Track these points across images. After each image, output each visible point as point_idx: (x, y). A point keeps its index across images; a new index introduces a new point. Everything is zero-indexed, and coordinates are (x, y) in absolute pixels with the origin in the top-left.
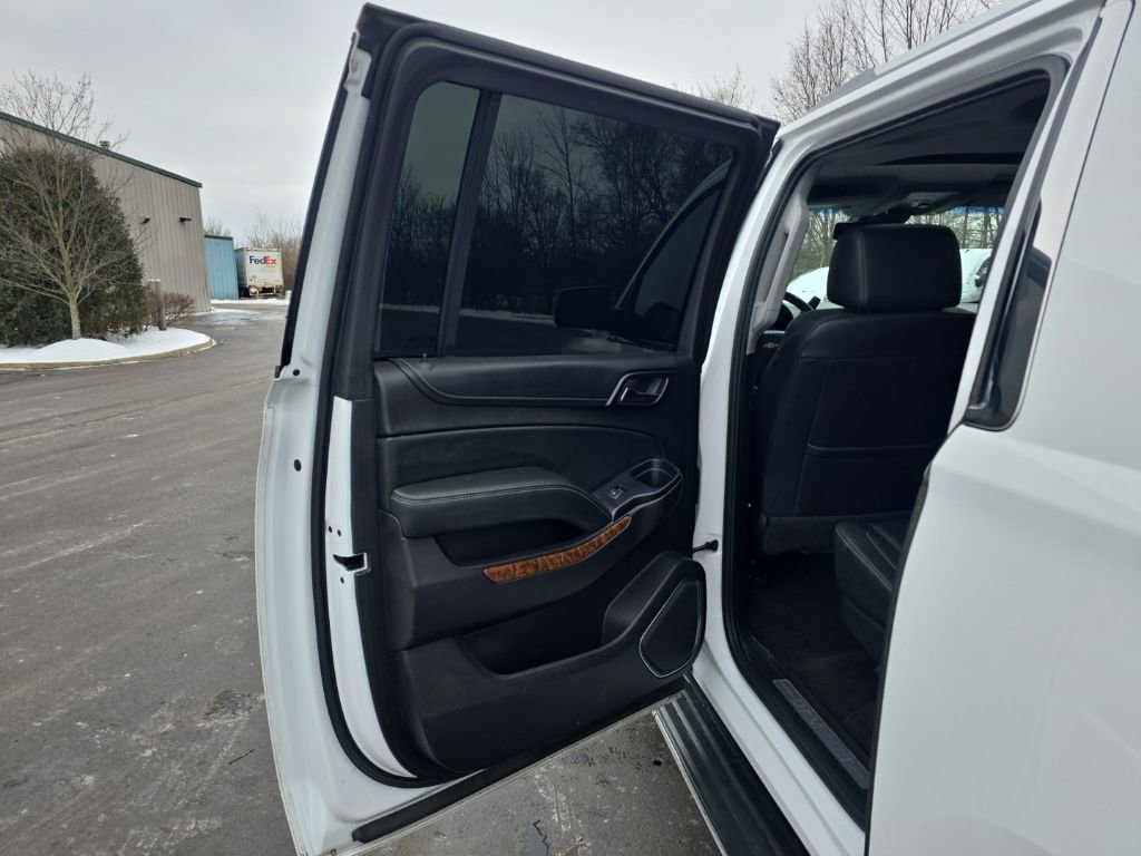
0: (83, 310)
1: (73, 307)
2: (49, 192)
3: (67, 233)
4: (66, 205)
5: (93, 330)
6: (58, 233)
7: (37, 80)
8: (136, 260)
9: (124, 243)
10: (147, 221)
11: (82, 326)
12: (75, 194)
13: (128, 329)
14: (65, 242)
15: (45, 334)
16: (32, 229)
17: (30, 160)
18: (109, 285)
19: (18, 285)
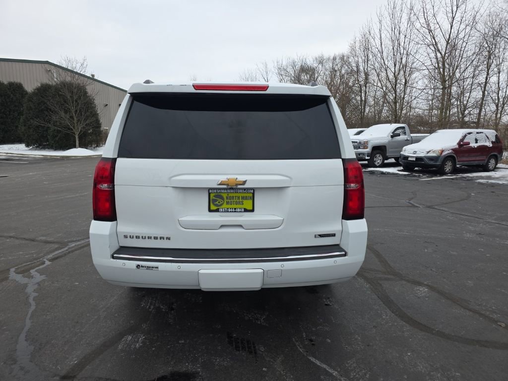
0: (80, 138)
1: (77, 137)
2: (71, 97)
3: (76, 111)
4: (76, 101)
5: (84, 145)
6: (73, 111)
7: (68, 58)
8: (99, 121)
9: (95, 115)
10: (107, 105)
11: (79, 143)
12: (80, 98)
13: (95, 145)
14: (75, 114)
15: (67, 146)
16: (65, 110)
17: (65, 86)
18: (89, 130)
19: (59, 129)
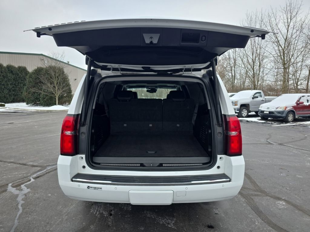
0: (59, 99)
1: (57, 99)
2: (54, 75)
3: (57, 83)
4: (57, 77)
5: (61, 103)
6: (55, 83)
7: (54, 52)
8: (71, 89)
9: (68, 85)
10: (76, 79)
11: (58, 103)
12: (60, 75)
13: (68, 104)
14: (57, 85)
15: (51, 104)
16: (50, 82)
17: (51, 68)
18: (65, 94)
19: (46, 94)
